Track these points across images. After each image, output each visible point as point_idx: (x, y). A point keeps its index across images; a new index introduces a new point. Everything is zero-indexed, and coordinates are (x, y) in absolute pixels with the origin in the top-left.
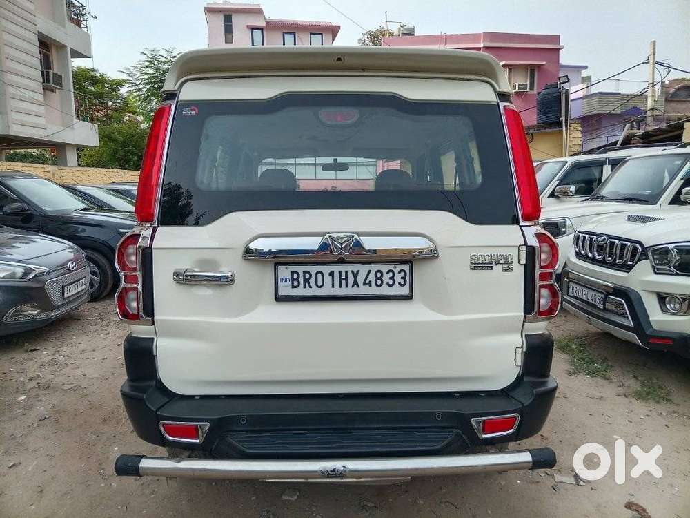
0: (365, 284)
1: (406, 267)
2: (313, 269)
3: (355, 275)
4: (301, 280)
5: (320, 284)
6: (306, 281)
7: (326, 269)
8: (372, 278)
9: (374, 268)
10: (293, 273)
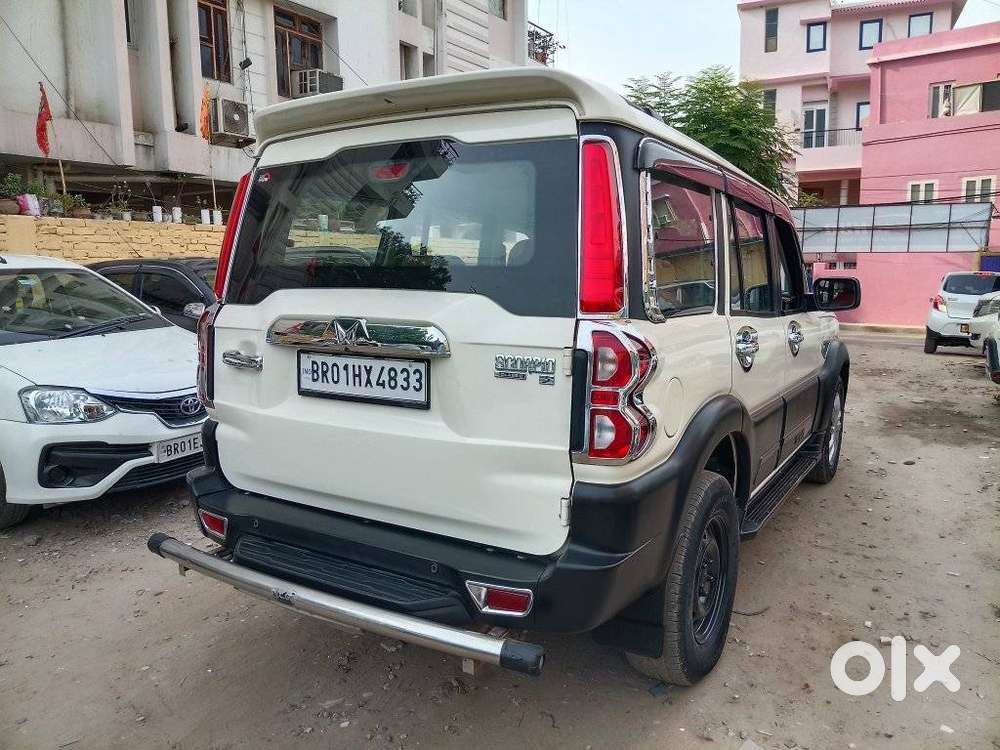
0: (378, 384)
1: (422, 367)
2: (330, 360)
3: (369, 372)
4: (320, 372)
5: (336, 379)
6: (324, 374)
7: (341, 361)
8: (385, 377)
9: (388, 364)
10: (314, 363)
